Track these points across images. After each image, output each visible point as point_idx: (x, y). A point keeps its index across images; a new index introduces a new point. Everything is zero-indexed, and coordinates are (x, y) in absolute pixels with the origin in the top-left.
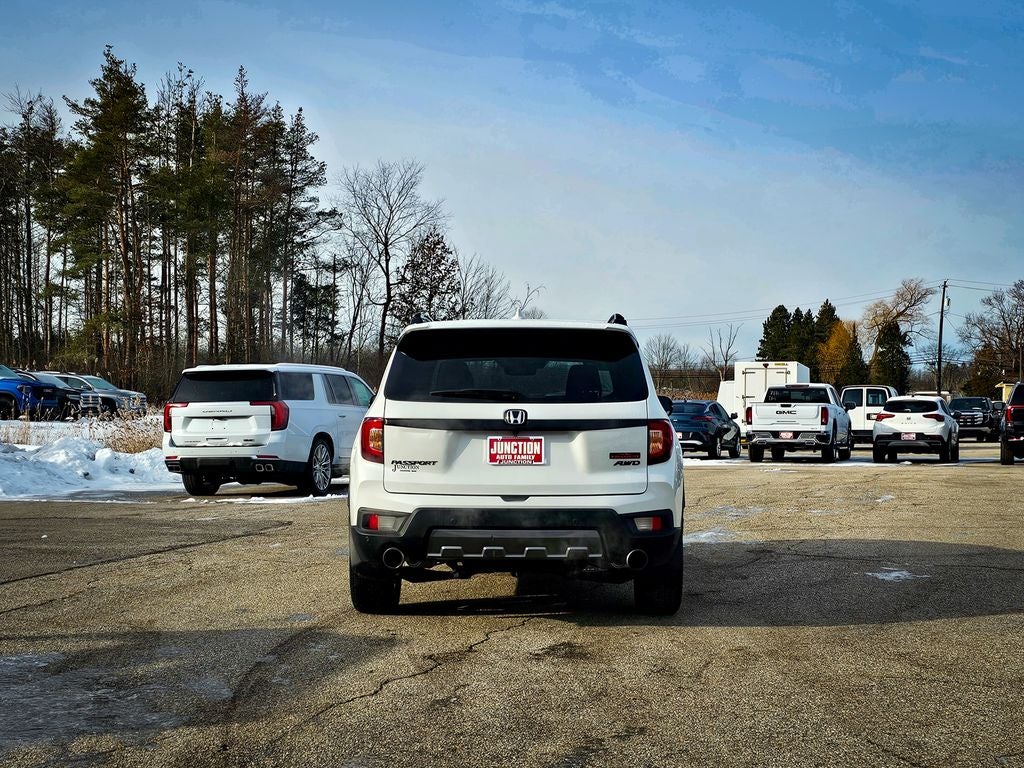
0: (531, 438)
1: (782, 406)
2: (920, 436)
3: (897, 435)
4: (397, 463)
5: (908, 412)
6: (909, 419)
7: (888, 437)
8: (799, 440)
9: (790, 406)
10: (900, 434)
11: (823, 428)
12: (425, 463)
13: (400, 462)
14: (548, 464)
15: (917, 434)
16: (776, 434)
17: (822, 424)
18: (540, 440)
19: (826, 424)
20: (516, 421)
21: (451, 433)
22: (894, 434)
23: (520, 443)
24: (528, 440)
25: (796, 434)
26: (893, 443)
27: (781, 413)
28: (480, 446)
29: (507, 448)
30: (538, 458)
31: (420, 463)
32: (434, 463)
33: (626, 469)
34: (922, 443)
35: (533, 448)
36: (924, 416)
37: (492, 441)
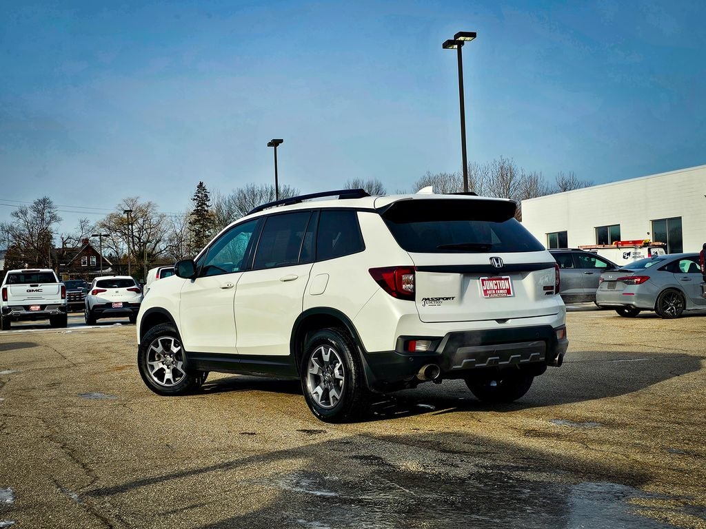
0: (503, 277)
1: (31, 286)
2: (125, 304)
3: (109, 305)
4: (426, 299)
5: (116, 287)
6: (117, 292)
7: (102, 306)
8: (46, 311)
9: (37, 286)
10: (111, 303)
11: (63, 302)
12: (447, 299)
13: (428, 299)
14: (514, 296)
15: (123, 303)
16: (27, 307)
17: (62, 298)
18: (507, 279)
19: (65, 298)
20: (498, 265)
21: (462, 275)
22: (107, 303)
23: (498, 281)
24: (501, 279)
25: (43, 307)
26: (107, 310)
27: (30, 291)
28: (476, 285)
29: (491, 285)
30: (509, 292)
31: (443, 299)
32: (453, 298)
33: (550, 298)
34: (128, 309)
35: (504, 284)
36: (128, 290)
37: (483, 280)
